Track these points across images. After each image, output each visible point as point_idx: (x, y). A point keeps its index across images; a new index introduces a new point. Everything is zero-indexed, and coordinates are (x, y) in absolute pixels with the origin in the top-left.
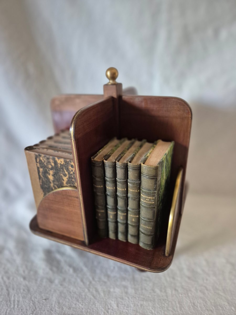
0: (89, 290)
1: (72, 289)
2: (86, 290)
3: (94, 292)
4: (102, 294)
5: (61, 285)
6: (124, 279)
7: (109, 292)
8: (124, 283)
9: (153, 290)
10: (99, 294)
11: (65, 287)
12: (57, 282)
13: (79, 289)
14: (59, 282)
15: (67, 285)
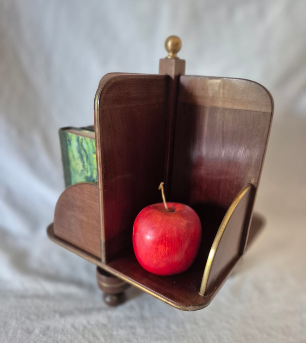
0: (83, 336)
1: (59, 337)
2: (80, 337)
3: (91, 338)
4: (103, 339)
5: (44, 334)
6: (130, 318)
7: (111, 336)
8: (130, 323)
9: (168, 327)
10: (98, 339)
11: (50, 337)
12: (37, 331)
13: (69, 336)
14: (41, 332)
15: (53, 334)
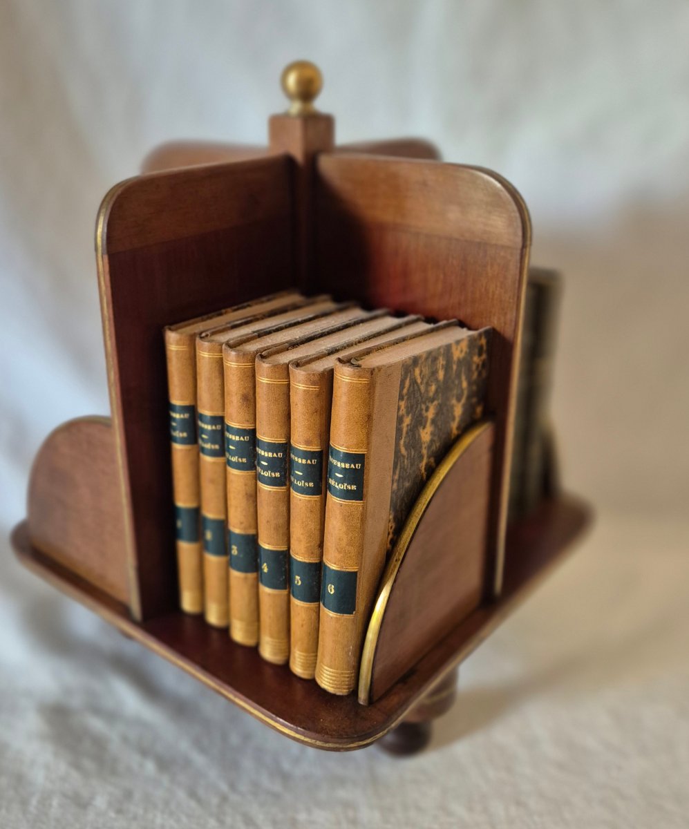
0: (221, 822)
1: (159, 821)
2: (212, 823)
5: (119, 811)
7: (294, 822)
8: (342, 794)
9: (445, 809)
11: (135, 818)
12: (100, 802)
13: (184, 819)
14: (110, 804)
15: (141, 812)
